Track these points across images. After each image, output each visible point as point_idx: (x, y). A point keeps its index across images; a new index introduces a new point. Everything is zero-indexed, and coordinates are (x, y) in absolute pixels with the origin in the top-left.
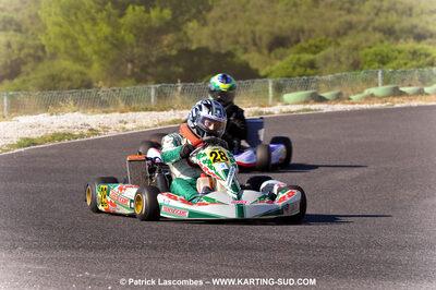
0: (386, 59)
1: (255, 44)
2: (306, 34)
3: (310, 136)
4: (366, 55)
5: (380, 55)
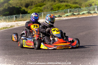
0: (59, 7)
2: (34, 2)
3: (66, 25)
4: (54, 6)
5: (58, 6)
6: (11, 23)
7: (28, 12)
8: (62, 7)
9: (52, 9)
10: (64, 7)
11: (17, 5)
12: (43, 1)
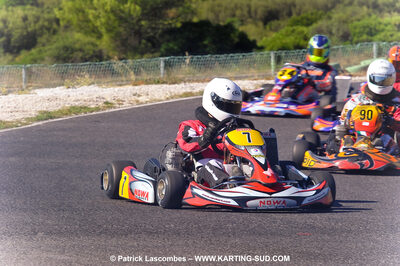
0: (374, 32)
1: (251, 17)
4: (355, 28)
5: (368, 27)
7: (259, 44)
9: (346, 37)
10: (389, 31)
11: (234, 15)
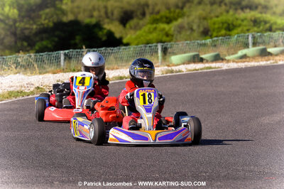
1: (108, 17)
2: (151, 7)
6: (41, 76)
7: (125, 41)
8: (240, 26)
9: (206, 33)
10: (245, 26)
11: (92, 16)
12: (180, 5)
